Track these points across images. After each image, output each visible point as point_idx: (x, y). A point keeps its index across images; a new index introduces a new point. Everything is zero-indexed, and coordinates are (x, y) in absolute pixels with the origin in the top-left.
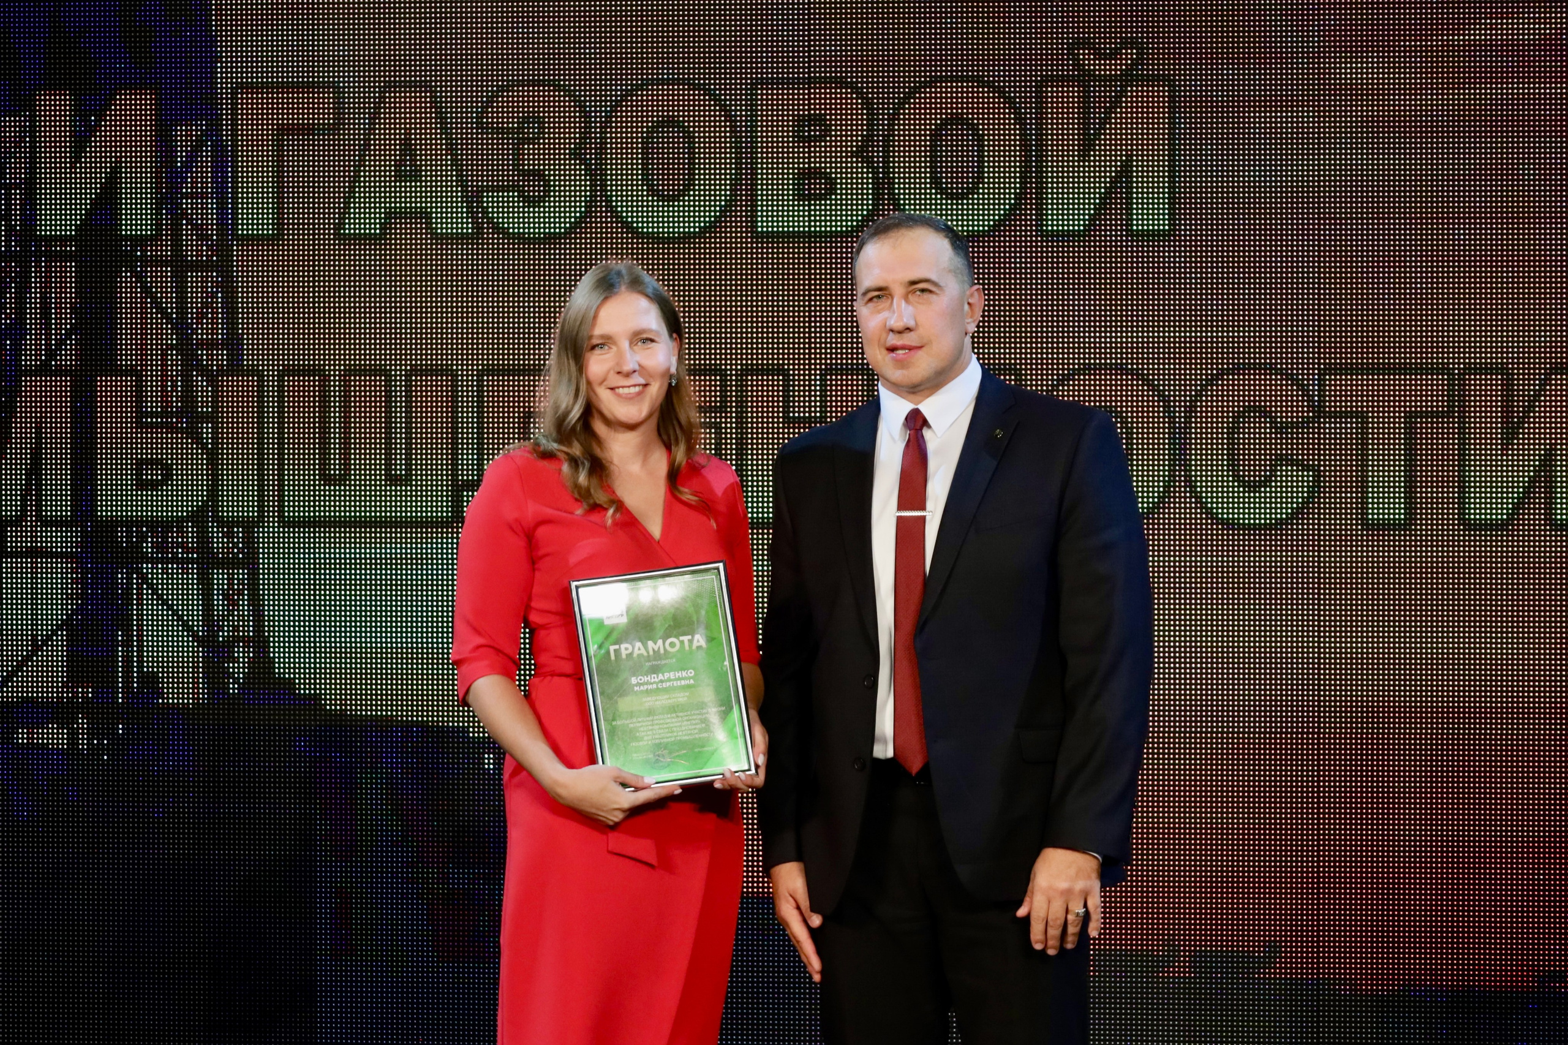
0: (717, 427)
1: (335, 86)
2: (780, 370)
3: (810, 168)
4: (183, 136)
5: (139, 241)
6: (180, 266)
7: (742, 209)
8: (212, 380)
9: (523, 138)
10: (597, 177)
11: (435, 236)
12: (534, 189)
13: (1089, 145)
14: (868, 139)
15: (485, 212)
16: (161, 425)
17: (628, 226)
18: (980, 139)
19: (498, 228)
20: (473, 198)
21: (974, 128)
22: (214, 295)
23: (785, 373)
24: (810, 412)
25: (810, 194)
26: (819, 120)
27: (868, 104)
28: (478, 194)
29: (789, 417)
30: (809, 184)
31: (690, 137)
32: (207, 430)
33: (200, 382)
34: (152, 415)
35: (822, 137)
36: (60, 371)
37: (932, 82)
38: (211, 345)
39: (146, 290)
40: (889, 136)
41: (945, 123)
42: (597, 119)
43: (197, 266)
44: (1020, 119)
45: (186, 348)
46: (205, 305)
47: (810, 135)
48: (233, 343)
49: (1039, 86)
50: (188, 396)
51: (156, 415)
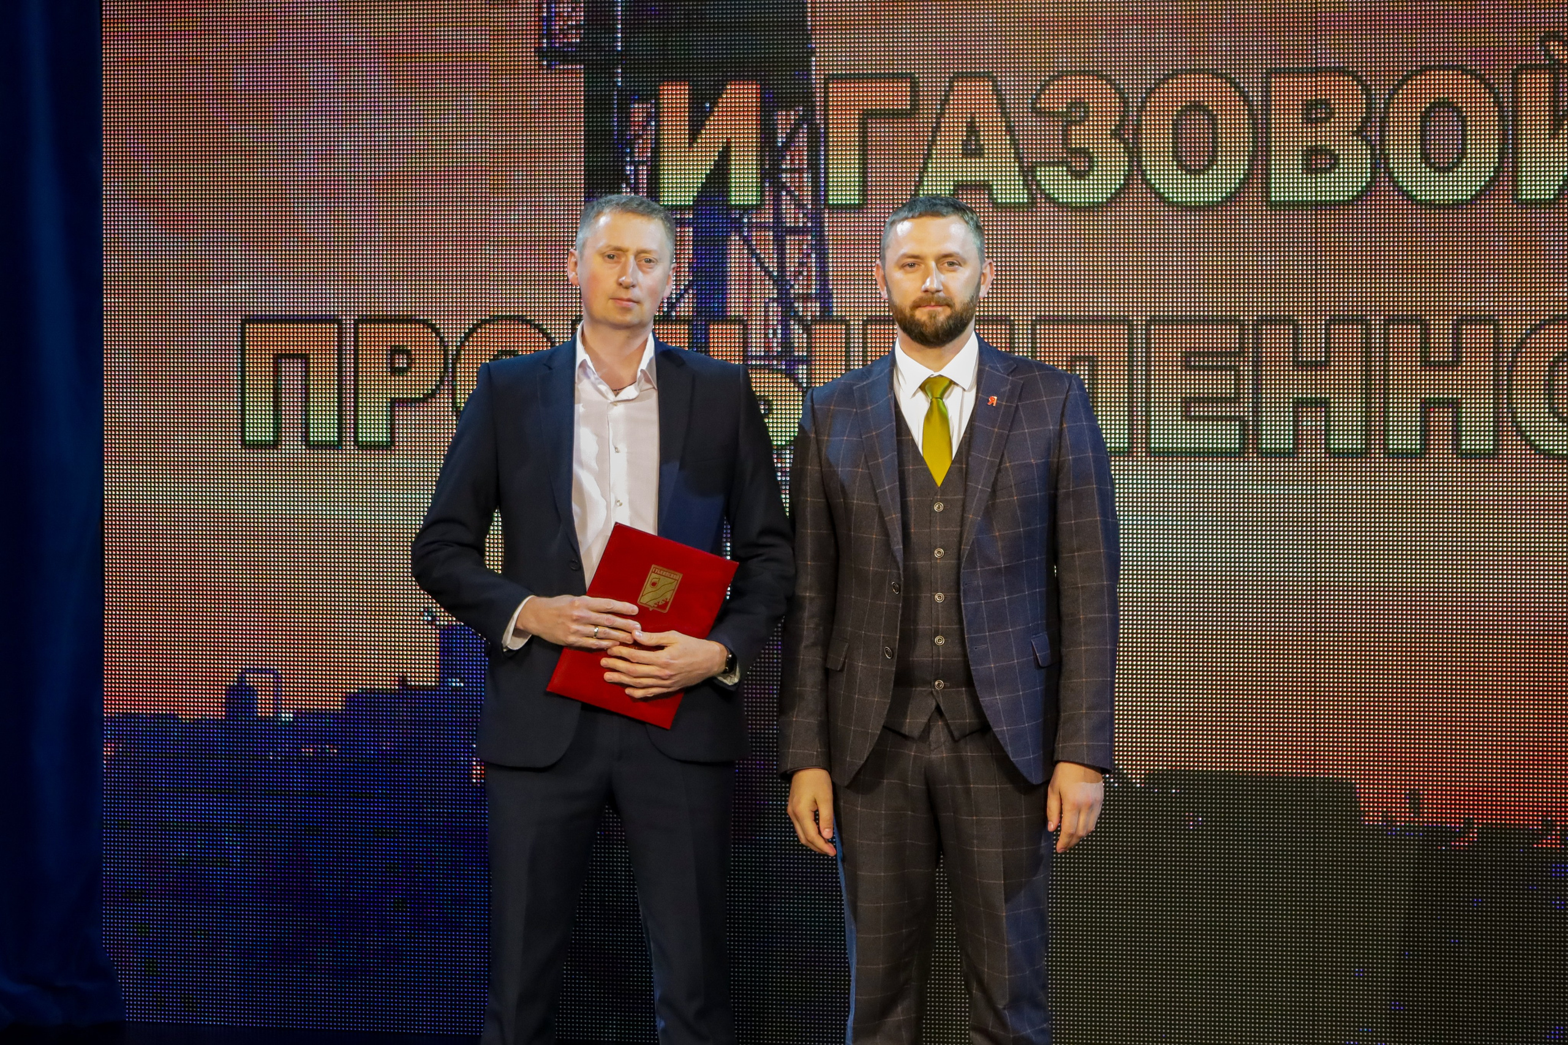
0: (1236, 369)
1: (911, 76)
2: (1288, 321)
3: (1316, 146)
4: (784, 120)
5: (746, 209)
6: (781, 232)
7: (1257, 182)
8: (807, 329)
9: (1071, 121)
10: (1134, 154)
11: (996, 205)
12: (1080, 165)
13: (1559, 125)
14: (1366, 120)
15: (1038, 185)
16: (764, 367)
17: (1160, 197)
18: (1464, 120)
19: (1050, 198)
20: (1028, 173)
21: (1459, 110)
22: (808, 255)
23: (1295, 324)
24: (1316, 357)
25: (1316, 169)
26: (1326, 102)
27: (1367, 90)
28: (1032, 169)
29: (1298, 362)
30: (1316, 160)
31: (1213, 119)
32: (802, 371)
33: (796, 329)
34: (756, 358)
35: (1326, 120)
36: (679, 320)
37: (1423, 70)
38: (806, 298)
39: (752, 252)
40: (1384, 117)
41: (1433, 106)
42: (1134, 102)
43: (794, 231)
44: (1499, 102)
45: (785, 300)
46: (801, 264)
47: (1316, 118)
48: (825, 297)
49: (1515, 73)
50: (787, 343)
51: (760, 358)
